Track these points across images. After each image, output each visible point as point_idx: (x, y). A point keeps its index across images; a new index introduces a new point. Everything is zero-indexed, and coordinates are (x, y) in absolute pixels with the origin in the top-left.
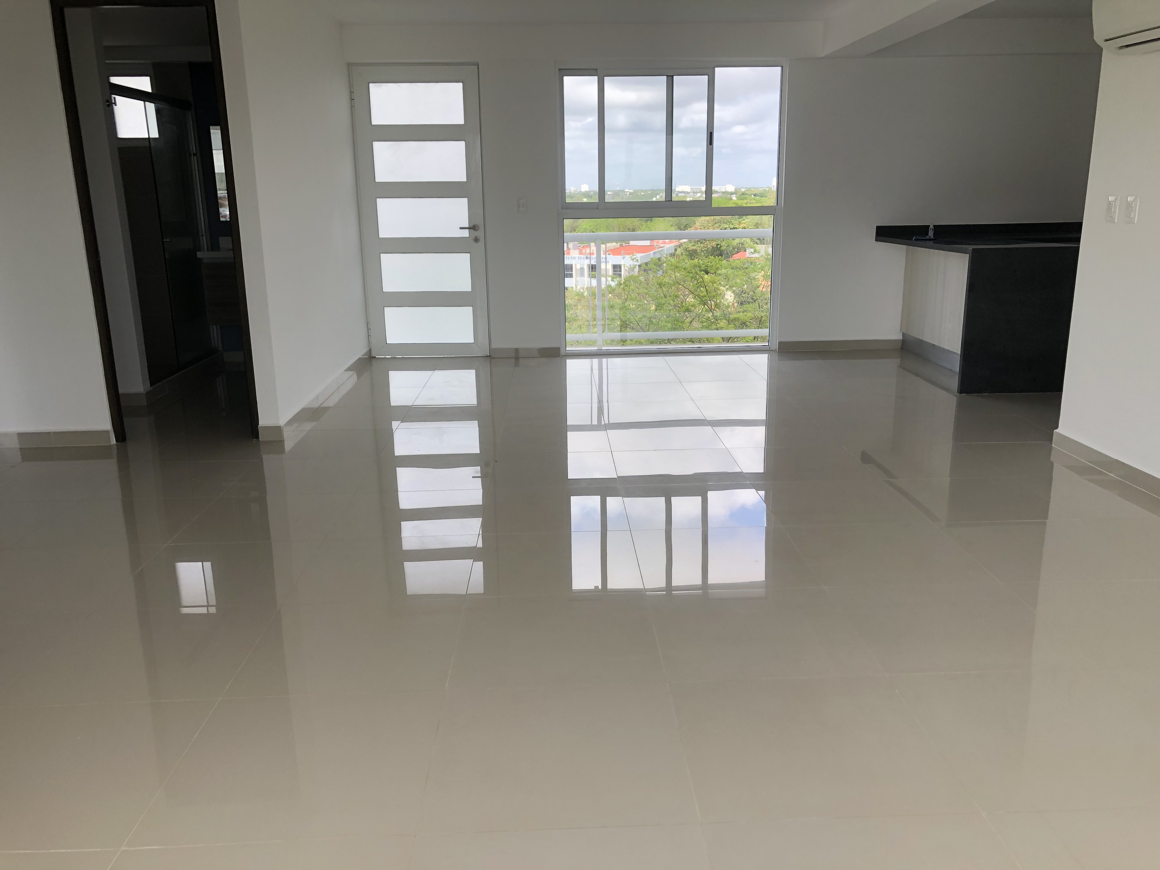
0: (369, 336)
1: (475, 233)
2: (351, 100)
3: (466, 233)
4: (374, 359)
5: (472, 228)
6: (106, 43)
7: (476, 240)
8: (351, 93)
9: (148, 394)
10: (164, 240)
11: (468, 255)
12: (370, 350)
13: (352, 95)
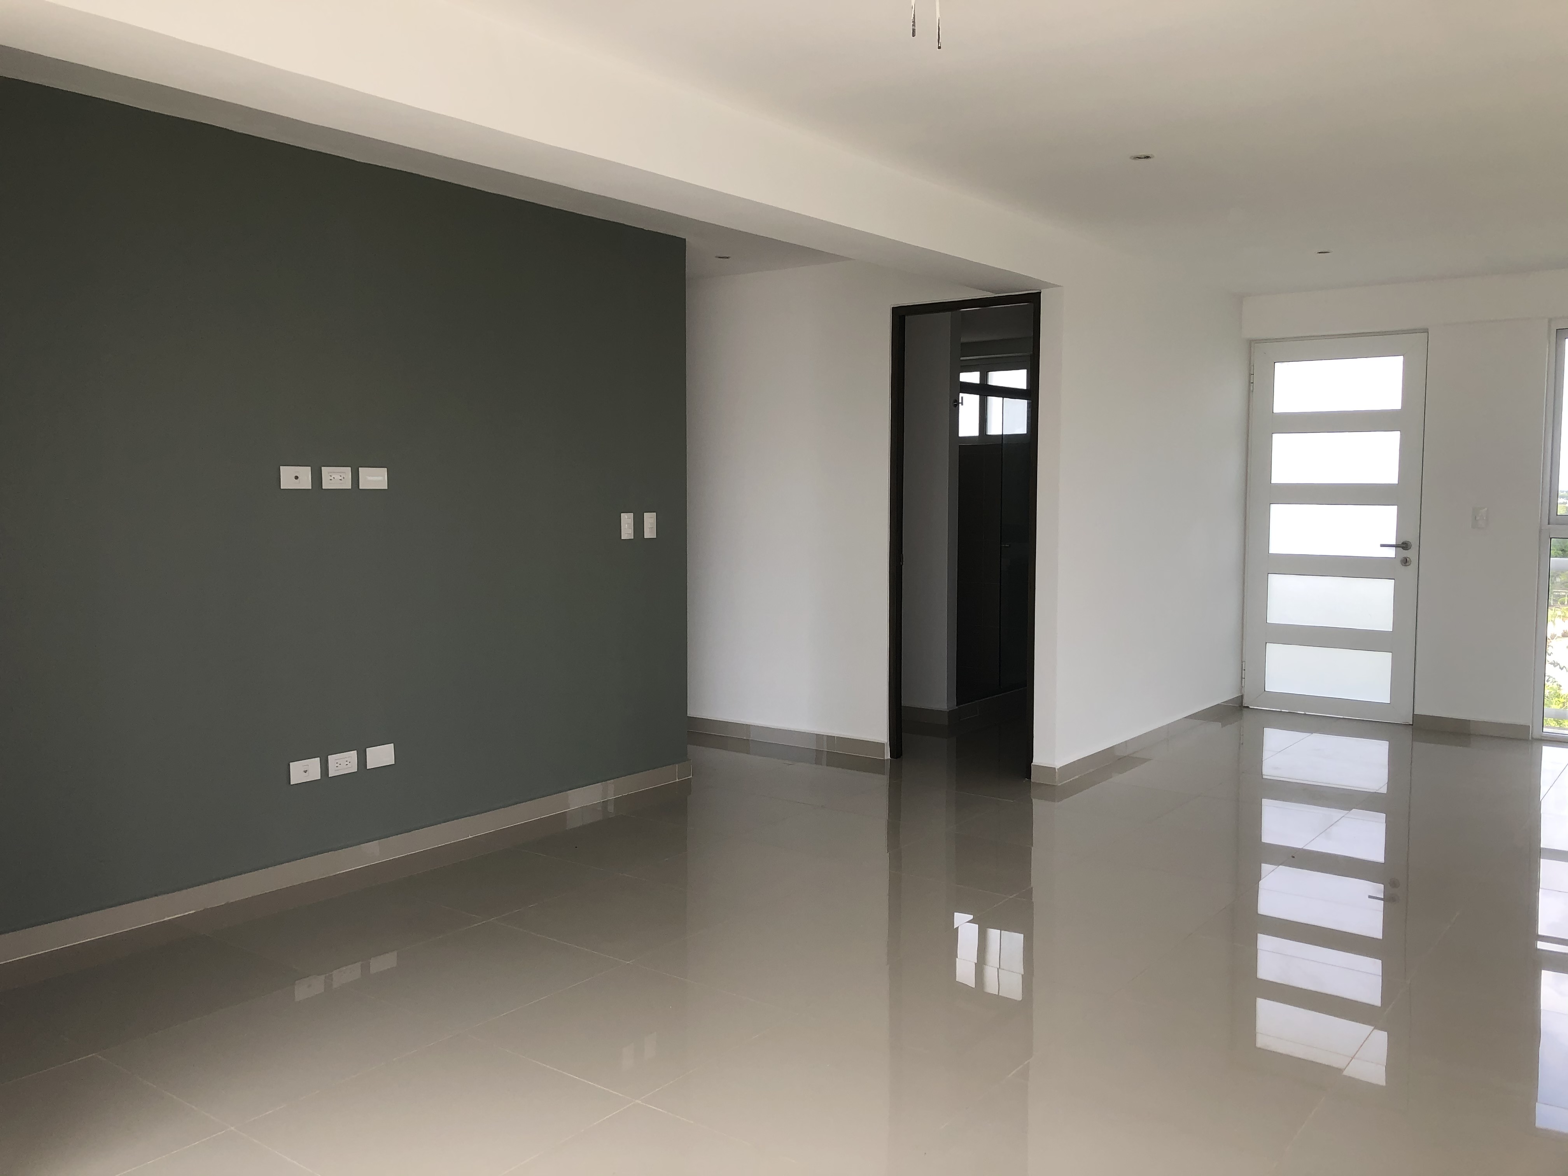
0: (1242, 678)
1: (1406, 554)
2: (1249, 384)
3: (1391, 553)
4: (1245, 709)
5: (1402, 545)
6: (964, 340)
7: (1405, 562)
8: (1251, 375)
9: (951, 713)
10: (1002, 545)
11: (1392, 582)
12: (1242, 696)
13: (1252, 378)
